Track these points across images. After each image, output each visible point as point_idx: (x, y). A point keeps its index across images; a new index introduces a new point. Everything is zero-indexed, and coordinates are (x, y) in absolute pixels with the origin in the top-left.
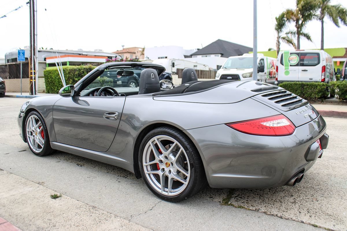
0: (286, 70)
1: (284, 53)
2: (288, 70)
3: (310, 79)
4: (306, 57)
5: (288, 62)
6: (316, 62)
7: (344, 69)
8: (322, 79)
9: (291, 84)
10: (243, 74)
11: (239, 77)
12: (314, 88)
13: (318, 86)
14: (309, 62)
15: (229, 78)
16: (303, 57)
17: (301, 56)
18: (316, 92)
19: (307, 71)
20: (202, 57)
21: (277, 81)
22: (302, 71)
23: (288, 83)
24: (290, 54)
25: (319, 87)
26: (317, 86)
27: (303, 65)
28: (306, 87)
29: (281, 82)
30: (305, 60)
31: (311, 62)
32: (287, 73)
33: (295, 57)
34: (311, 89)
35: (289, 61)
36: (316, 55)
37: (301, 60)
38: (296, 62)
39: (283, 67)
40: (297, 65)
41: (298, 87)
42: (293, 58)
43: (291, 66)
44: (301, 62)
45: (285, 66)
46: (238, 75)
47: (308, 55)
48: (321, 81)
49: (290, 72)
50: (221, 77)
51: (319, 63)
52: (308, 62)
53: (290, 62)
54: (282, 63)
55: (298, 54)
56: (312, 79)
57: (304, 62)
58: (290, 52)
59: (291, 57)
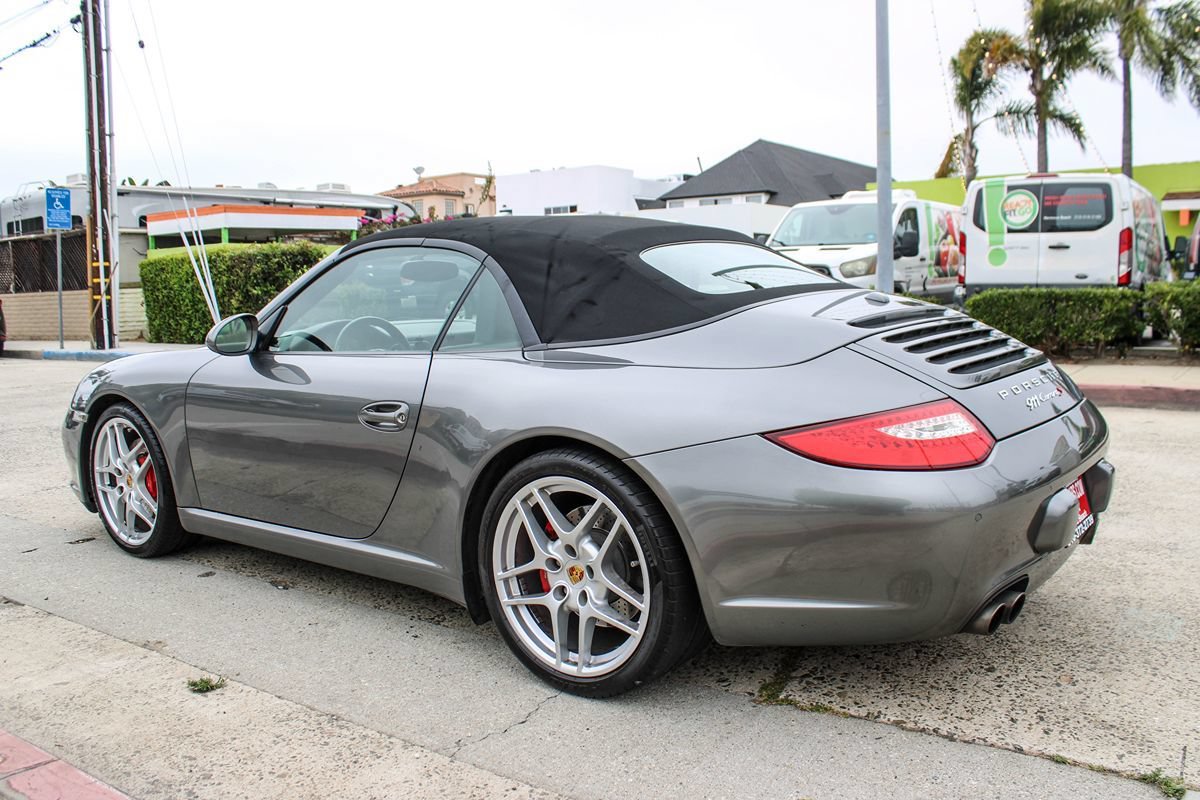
0: (993, 247)
1: (987, 187)
2: (1001, 247)
3: (1077, 277)
4: (1062, 197)
5: (1002, 219)
6: (1099, 217)
8: (1121, 275)
9: (1012, 297)
10: (842, 265)
12: (1093, 308)
13: (1106, 301)
14: (1076, 217)
16: (1052, 201)
17: (1046, 198)
18: (1098, 321)
19: (1067, 247)
20: (701, 204)
21: (964, 287)
22: (1051, 247)
23: (1000, 294)
24: (1006, 189)
25: (1107, 305)
26: (1101, 302)
27: (1052, 228)
28: (1064, 304)
29: (977, 289)
30: (1059, 210)
31: (1079, 219)
32: (997, 256)
33: (1027, 202)
34: (1081, 312)
35: (1004, 215)
36: (1099, 192)
37: (1048, 209)
38: (1029, 220)
39: (985, 237)
40: (1032, 228)
41: (1036, 308)
42: (1018, 204)
43: (1010, 231)
44: (1046, 218)
45: (990, 233)
46: (827, 268)
47: (1069, 192)
48: (1116, 282)
49: (1007, 252)
51: (1108, 217)
52: (1069, 217)
53: (1008, 217)
54: (978, 221)
55: (1034, 189)
56: (1085, 277)
57: (1057, 218)
58: (1006, 184)
59: (1009, 201)
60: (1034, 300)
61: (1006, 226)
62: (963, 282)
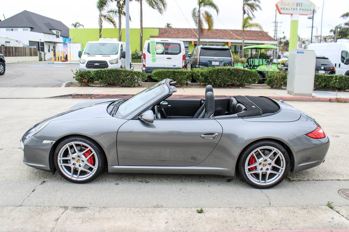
0: (153, 58)
1: (151, 42)
2: (155, 58)
3: (174, 66)
4: (170, 46)
5: (155, 51)
6: (178, 51)
7: (199, 57)
8: (183, 65)
9: (164, 72)
10: (110, 61)
11: (107, 63)
12: (184, 75)
13: (187, 73)
14: (173, 51)
15: (96, 64)
16: (167, 47)
17: (166, 46)
18: (185, 78)
19: (171, 58)
21: (145, 67)
22: (167, 58)
24: (156, 43)
26: (185, 73)
27: (167, 53)
28: (177, 74)
29: (149, 68)
30: (169, 49)
31: (174, 52)
32: (154, 60)
33: (161, 47)
34: (181, 76)
35: (155, 50)
36: (178, 45)
37: (166, 49)
38: (162, 51)
39: (150, 55)
40: (162, 54)
42: (159, 47)
43: (157, 54)
44: (166, 51)
45: (152, 54)
46: (106, 62)
47: (171, 45)
48: (182, 67)
49: (156, 59)
50: (87, 63)
51: (180, 52)
52: (171, 51)
53: (156, 50)
54: (149, 51)
55: (163, 44)
56: (175, 66)
57: (169, 51)
58: (156, 42)
59: (157, 46)
60: (170, 73)
61: (156, 52)
62: (145, 66)
